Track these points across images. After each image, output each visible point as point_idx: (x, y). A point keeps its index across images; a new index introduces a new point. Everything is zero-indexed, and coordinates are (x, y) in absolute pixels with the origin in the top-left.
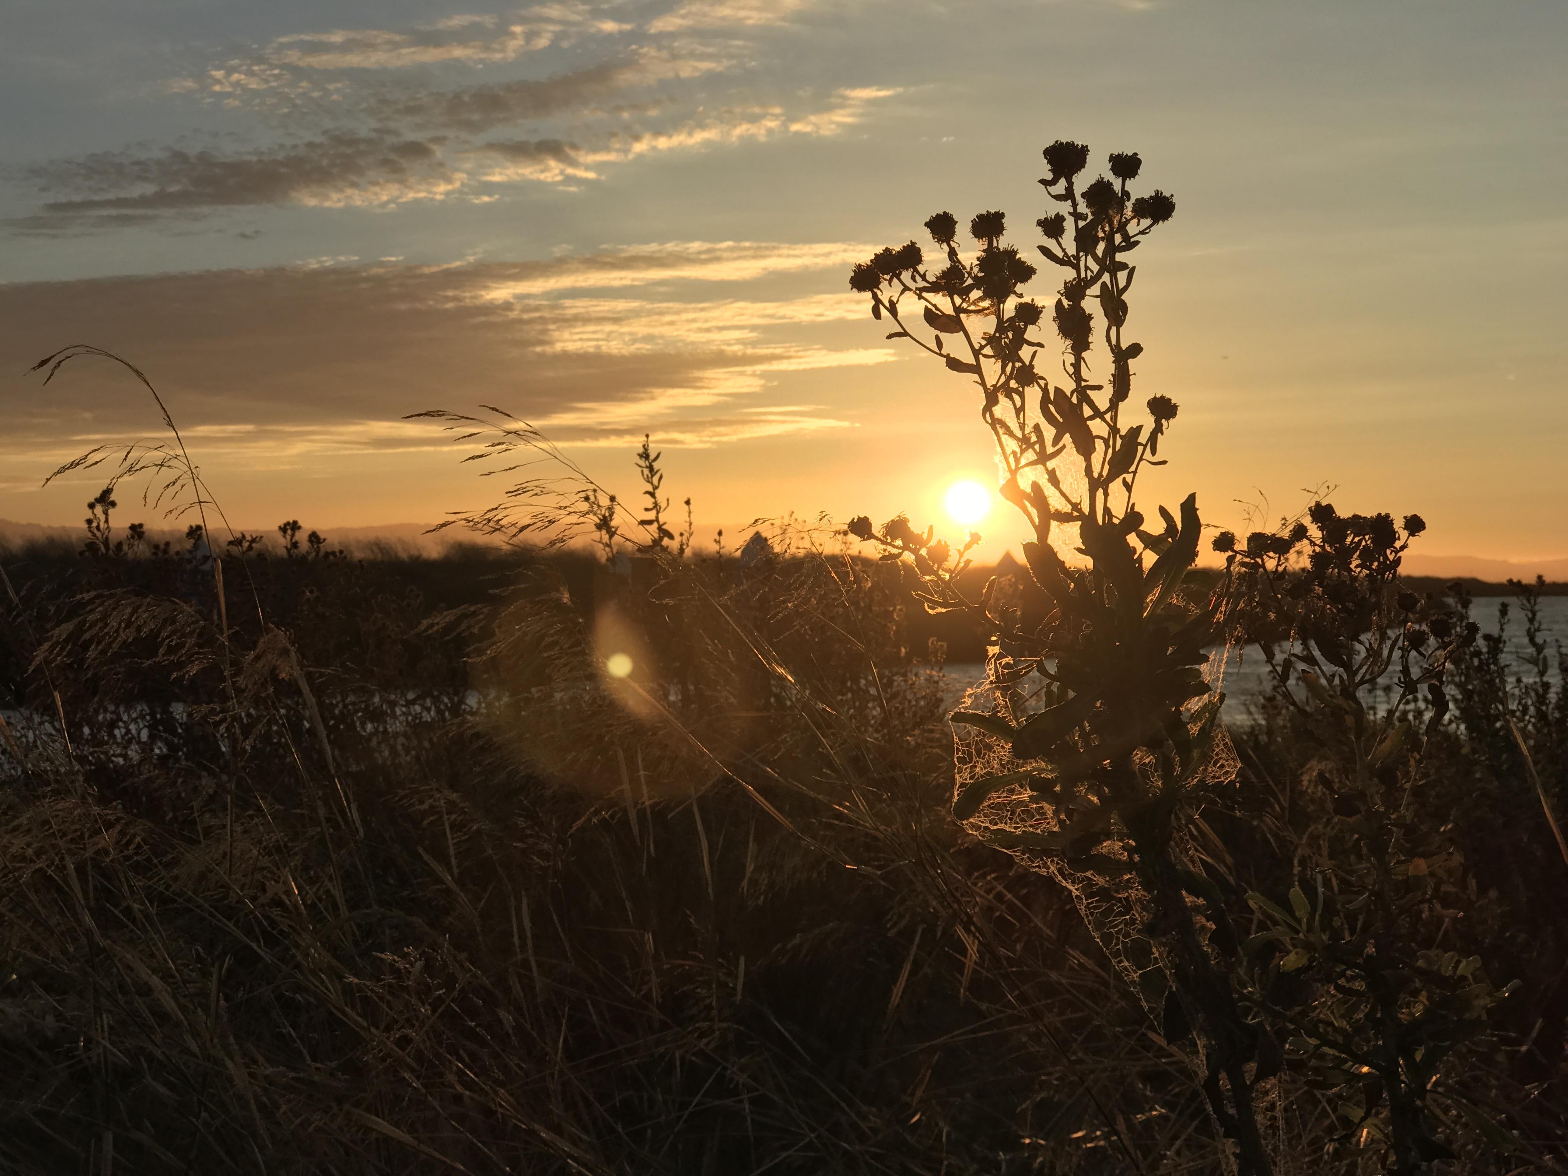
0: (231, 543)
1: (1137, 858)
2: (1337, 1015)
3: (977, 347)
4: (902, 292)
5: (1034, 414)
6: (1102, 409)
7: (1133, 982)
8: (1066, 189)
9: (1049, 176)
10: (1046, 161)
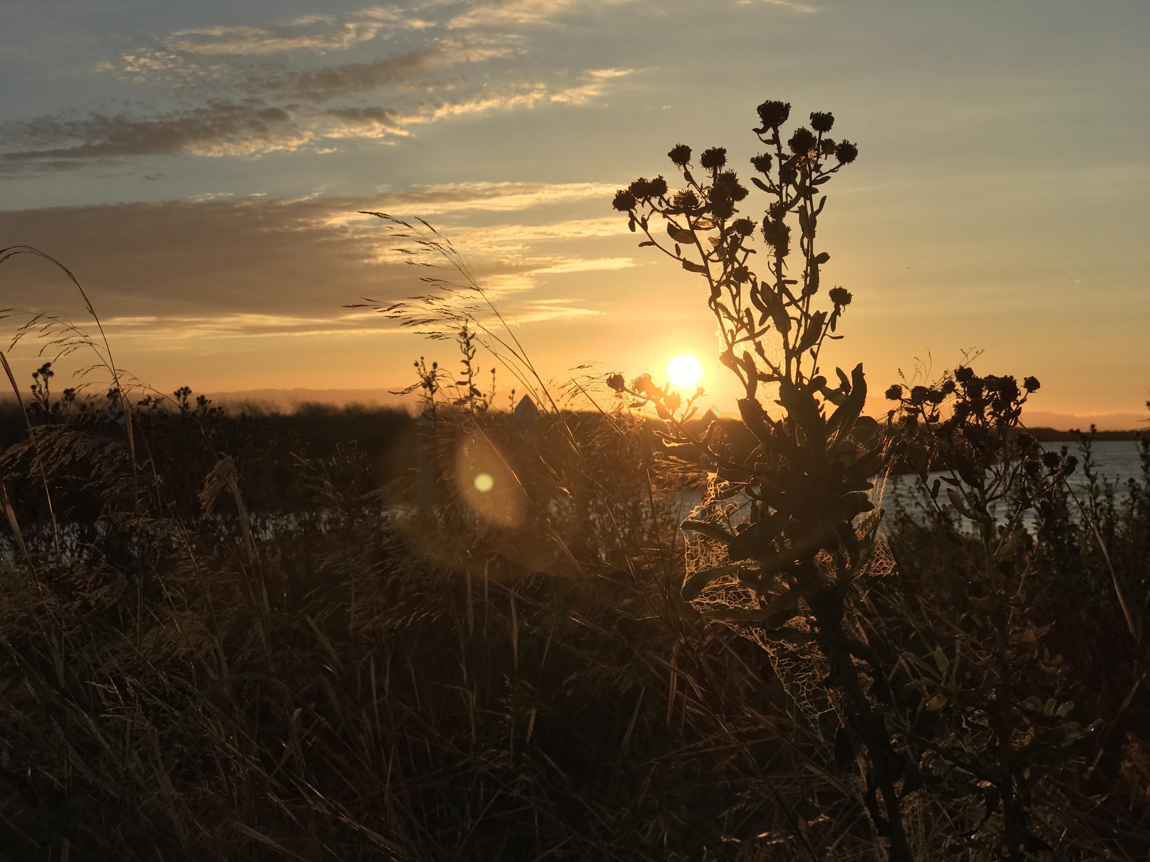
0: (140, 403)
1: (817, 630)
2: (966, 744)
3: (706, 253)
4: (652, 212)
5: (746, 301)
6: (797, 298)
7: (814, 721)
8: (773, 136)
9: (761, 126)
10: (758, 115)
